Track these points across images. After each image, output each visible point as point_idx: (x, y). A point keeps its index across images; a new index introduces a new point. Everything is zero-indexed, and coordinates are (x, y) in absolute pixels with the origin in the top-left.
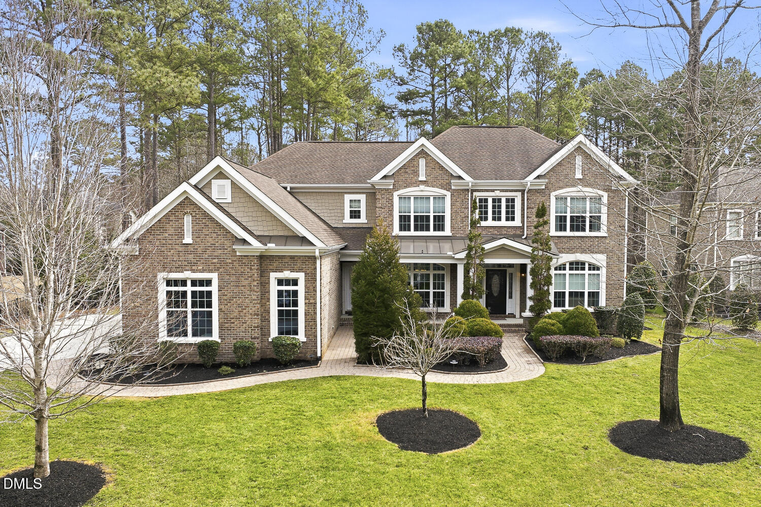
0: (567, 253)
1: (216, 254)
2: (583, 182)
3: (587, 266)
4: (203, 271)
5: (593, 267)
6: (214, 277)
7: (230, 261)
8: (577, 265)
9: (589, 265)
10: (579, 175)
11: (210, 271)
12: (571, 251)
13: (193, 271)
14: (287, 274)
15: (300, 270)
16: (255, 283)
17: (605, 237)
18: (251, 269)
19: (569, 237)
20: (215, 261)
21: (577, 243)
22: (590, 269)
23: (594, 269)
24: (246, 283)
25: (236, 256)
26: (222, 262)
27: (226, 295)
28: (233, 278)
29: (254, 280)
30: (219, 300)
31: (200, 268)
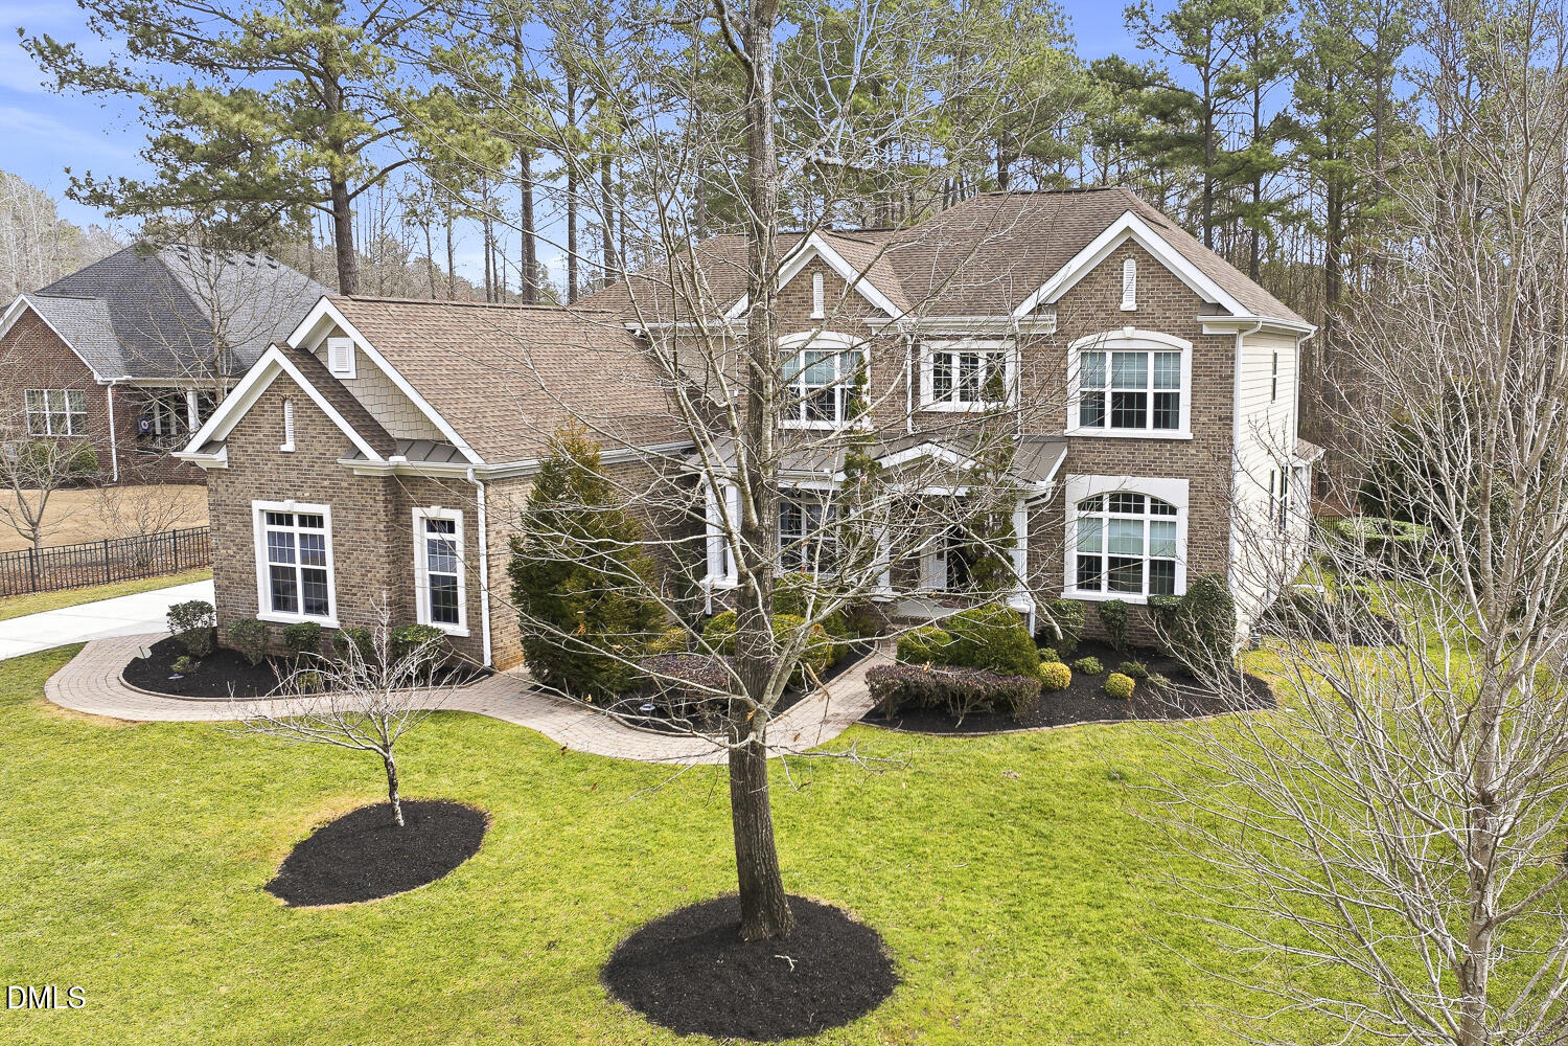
0: (1104, 473)
1: (327, 471)
2: (1137, 318)
3: (1147, 504)
4: (310, 500)
5: (1160, 507)
6: (324, 510)
7: (345, 484)
8: (1128, 502)
9: (1154, 500)
10: (1128, 303)
11: (321, 502)
12: (1110, 469)
13: (299, 500)
14: (436, 512)
15: (455, 506)
16: (381, 527)
17: (1187, 441)
18: (375, 501)
19: (1108, 439)
20: (326, 483)
21: (1125, 452)
22: (1154, 510)
23: (1163, 512)
24: (368, 524)
25: (354, 476)
26: (335, 485)
27: (342, 545)
28: (351, 516)
29: (380, 522)
30: (335, 552)
31: (307, 494)
